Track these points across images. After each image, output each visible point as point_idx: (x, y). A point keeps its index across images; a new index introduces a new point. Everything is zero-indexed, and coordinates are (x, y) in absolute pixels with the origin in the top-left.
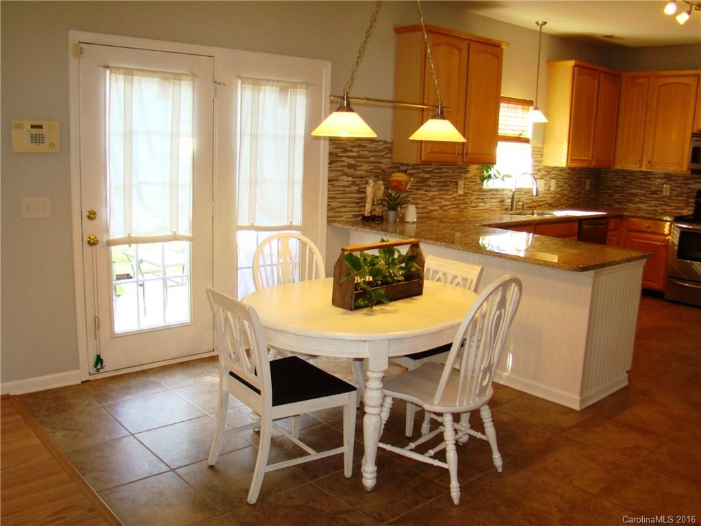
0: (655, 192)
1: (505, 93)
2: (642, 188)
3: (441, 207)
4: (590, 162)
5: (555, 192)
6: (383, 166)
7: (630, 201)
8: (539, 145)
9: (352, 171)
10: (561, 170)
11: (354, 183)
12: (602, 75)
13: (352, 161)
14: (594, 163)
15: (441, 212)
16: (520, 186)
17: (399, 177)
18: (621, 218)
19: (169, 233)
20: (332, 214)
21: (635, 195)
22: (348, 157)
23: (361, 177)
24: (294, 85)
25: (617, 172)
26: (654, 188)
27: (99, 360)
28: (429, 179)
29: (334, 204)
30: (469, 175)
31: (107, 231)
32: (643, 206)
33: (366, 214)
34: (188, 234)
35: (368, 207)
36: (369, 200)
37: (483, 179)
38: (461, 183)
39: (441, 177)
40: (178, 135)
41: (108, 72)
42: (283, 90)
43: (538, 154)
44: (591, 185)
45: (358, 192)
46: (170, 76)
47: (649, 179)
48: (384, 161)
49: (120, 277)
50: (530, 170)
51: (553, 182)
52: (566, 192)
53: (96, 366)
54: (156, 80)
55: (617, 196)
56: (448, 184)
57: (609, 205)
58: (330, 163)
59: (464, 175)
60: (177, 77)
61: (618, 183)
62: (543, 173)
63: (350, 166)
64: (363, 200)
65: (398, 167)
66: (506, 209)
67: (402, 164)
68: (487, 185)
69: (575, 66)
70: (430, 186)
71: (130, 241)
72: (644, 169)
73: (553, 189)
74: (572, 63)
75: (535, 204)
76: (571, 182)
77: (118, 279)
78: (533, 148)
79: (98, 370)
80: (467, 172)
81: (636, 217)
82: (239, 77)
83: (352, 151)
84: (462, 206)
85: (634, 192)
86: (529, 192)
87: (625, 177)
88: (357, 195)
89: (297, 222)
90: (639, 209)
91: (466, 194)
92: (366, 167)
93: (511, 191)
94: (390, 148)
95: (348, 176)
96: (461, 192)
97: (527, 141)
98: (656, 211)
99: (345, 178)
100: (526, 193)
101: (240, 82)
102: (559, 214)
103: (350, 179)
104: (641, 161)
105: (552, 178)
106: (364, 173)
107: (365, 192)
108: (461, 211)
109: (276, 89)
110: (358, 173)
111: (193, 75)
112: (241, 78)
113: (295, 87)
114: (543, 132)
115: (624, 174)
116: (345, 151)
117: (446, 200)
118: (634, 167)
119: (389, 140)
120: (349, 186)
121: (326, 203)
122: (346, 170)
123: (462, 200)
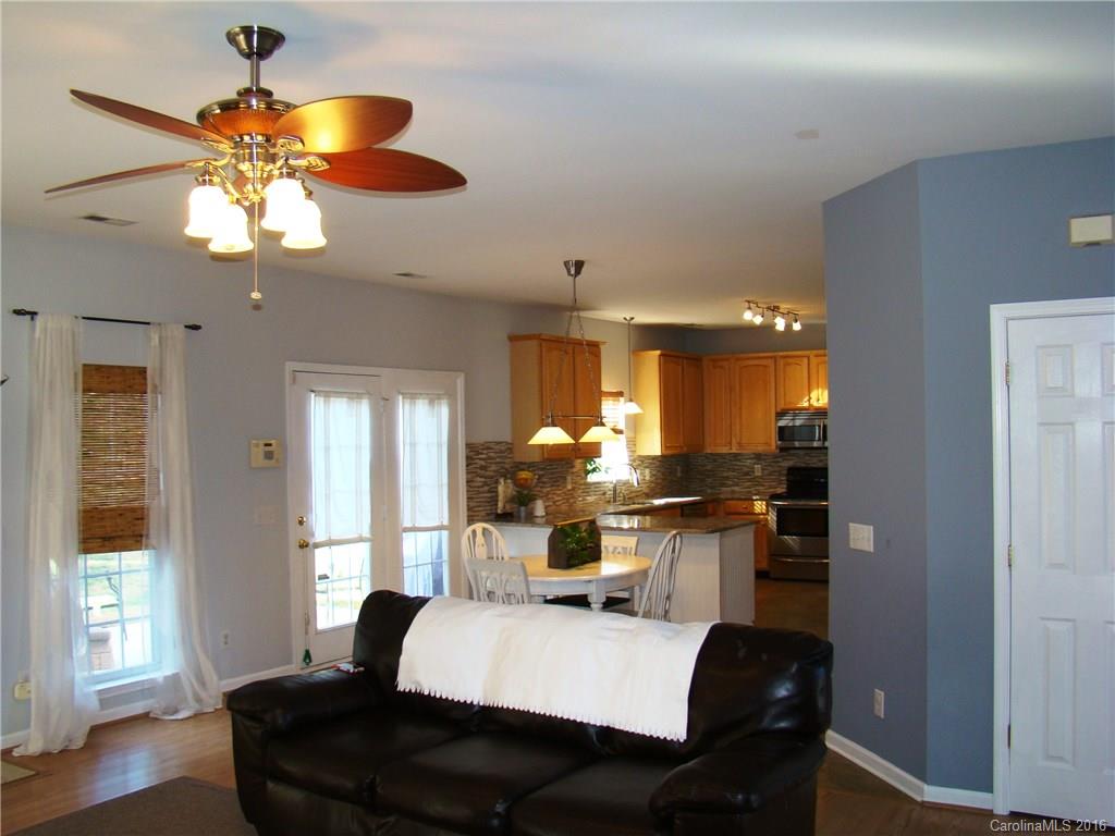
0: (747, 474)
1: (605, 388)
2: (734, 471)
3: (554, 502)
4: (681, 447)
5: (652, 482)
6: (507, 466)
7: (723, 485)
8: (633, 435)
9: (483, 472)
10: (654, 458)
11: (485, 484)
12: (685, 361)
13: (483, 463)
14: (685, 449)
15: (554, 507)
16: (619, 478)
17: (524, 475)
18: (716, 501)
19: (356, 536)
20: (471, 513)
21: (727, 478)
22: (480, 459)
23: (492, 477)
24: (439, 397)
25: (707, 456)
26: (746, 469)
27: (307, 656)
28: (543, 475)
29: (472, 504)
30: (575, 470)
31: (313, 535)
32: (736, 488)
33: (499, 512)
34: (368, 536)
35: (500, 505)
36: (501, 498)
37: (588, 472)
38: (569, 478)
39: (552, 473)
40: (360, 447)
41: (313, 395)
42: (431, 402)
43: (632, 444)
44: (682, 472)
45: (489, 492)
46: (354, 396)
47: (739, 460)
48: (508, 461)
49: (321, 578)
50: (627, 460)
51: (647, 471)
52: (659, 481)
53: (305, 660)
54: (345, 399)
55: (710, 480)
56: (559, 480)
57: (701, 491)
58: (467, 466)
59: (571, 470)
60: (359, 396)
61: (709, 468)
62: (638, 462)
63: (483, 468)
64: (494, 500)
65: (519, 466)
66: (609, 502)
67: (521, 463)
68: (592, 478)
69: (660, 356)
70: (544, 483)
71: (330, 543)
72: (734, 451)
73: (647, 478)
74: (658, 352)
75: (634, 494)
76: (662, 470)
77: (320, 579)
78: (627, 438)
79: (308, 664)
80: (573, 467)
81: (732, 499)
82: (399, 393)
83: (482, 454)
84: (572, 501)
85: (725, 474)
86: (626, 483)
87: (715, 461)
88: (489, 495)
89: (446, 523)
90: (733, 492)
91: (573, 489)
92: (493, 467)
93: (611, 483)
94: (510, 448)
95: (481, 477)
96: (569, 487)
97: (621, 432)
98: (750, 492)
99: (479, 479)
100: (625, 484)
101: (401, 397)
102: (658, 502)
103: (483, 480)
104: (731, 443)
105: (647, 467)
106: (492, 474)
107: (497, 492)
108: (571, 505)
109: (426, 401)
110: (488, 473)
111: (369, 393)
112: (402, 394)
113: (439, 399)
114: (635, 422)
115: (715, 457)
116: (479, 453)
117: (559, 495)
118: (725, 450)
119: (510, 441)
120: (482, 487)
121: (465, 503)
122: (479, 471)
123: (571, 494)
